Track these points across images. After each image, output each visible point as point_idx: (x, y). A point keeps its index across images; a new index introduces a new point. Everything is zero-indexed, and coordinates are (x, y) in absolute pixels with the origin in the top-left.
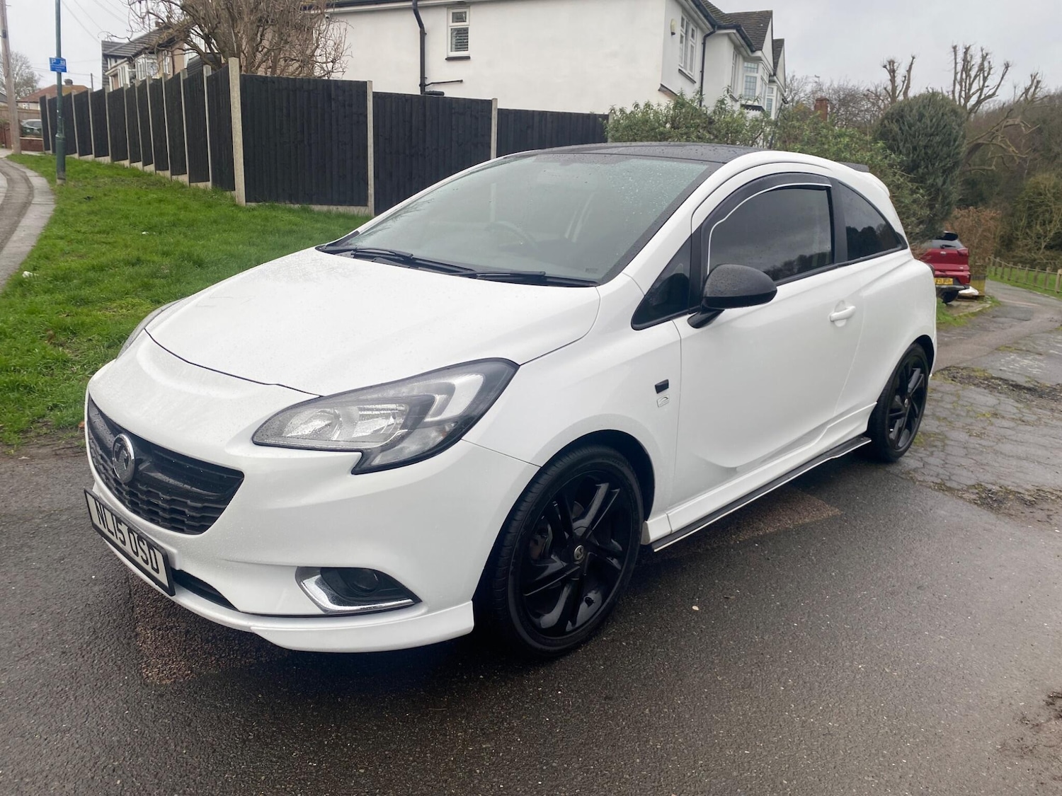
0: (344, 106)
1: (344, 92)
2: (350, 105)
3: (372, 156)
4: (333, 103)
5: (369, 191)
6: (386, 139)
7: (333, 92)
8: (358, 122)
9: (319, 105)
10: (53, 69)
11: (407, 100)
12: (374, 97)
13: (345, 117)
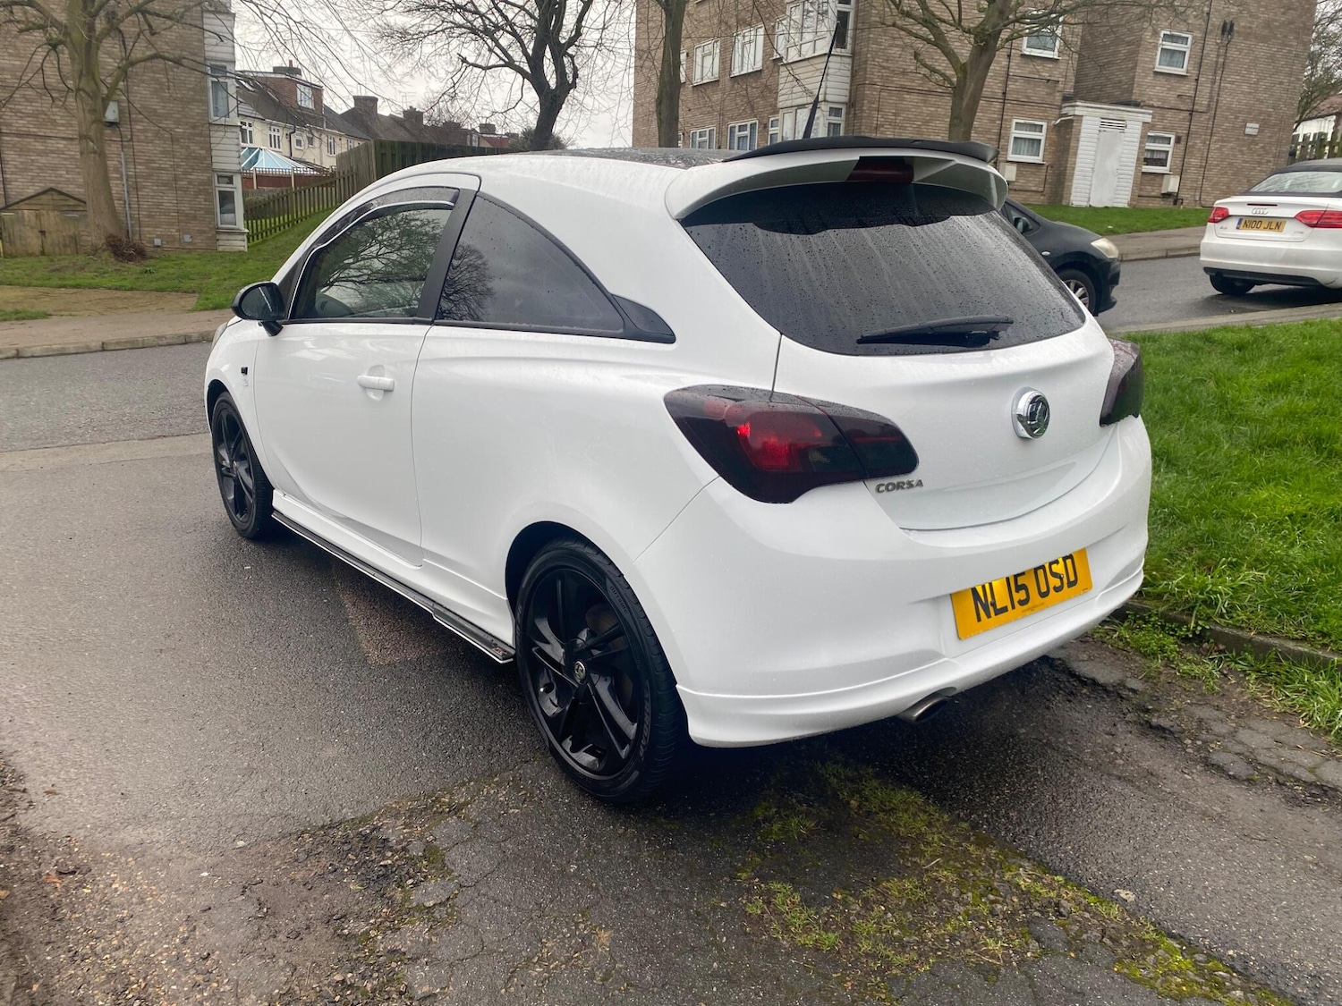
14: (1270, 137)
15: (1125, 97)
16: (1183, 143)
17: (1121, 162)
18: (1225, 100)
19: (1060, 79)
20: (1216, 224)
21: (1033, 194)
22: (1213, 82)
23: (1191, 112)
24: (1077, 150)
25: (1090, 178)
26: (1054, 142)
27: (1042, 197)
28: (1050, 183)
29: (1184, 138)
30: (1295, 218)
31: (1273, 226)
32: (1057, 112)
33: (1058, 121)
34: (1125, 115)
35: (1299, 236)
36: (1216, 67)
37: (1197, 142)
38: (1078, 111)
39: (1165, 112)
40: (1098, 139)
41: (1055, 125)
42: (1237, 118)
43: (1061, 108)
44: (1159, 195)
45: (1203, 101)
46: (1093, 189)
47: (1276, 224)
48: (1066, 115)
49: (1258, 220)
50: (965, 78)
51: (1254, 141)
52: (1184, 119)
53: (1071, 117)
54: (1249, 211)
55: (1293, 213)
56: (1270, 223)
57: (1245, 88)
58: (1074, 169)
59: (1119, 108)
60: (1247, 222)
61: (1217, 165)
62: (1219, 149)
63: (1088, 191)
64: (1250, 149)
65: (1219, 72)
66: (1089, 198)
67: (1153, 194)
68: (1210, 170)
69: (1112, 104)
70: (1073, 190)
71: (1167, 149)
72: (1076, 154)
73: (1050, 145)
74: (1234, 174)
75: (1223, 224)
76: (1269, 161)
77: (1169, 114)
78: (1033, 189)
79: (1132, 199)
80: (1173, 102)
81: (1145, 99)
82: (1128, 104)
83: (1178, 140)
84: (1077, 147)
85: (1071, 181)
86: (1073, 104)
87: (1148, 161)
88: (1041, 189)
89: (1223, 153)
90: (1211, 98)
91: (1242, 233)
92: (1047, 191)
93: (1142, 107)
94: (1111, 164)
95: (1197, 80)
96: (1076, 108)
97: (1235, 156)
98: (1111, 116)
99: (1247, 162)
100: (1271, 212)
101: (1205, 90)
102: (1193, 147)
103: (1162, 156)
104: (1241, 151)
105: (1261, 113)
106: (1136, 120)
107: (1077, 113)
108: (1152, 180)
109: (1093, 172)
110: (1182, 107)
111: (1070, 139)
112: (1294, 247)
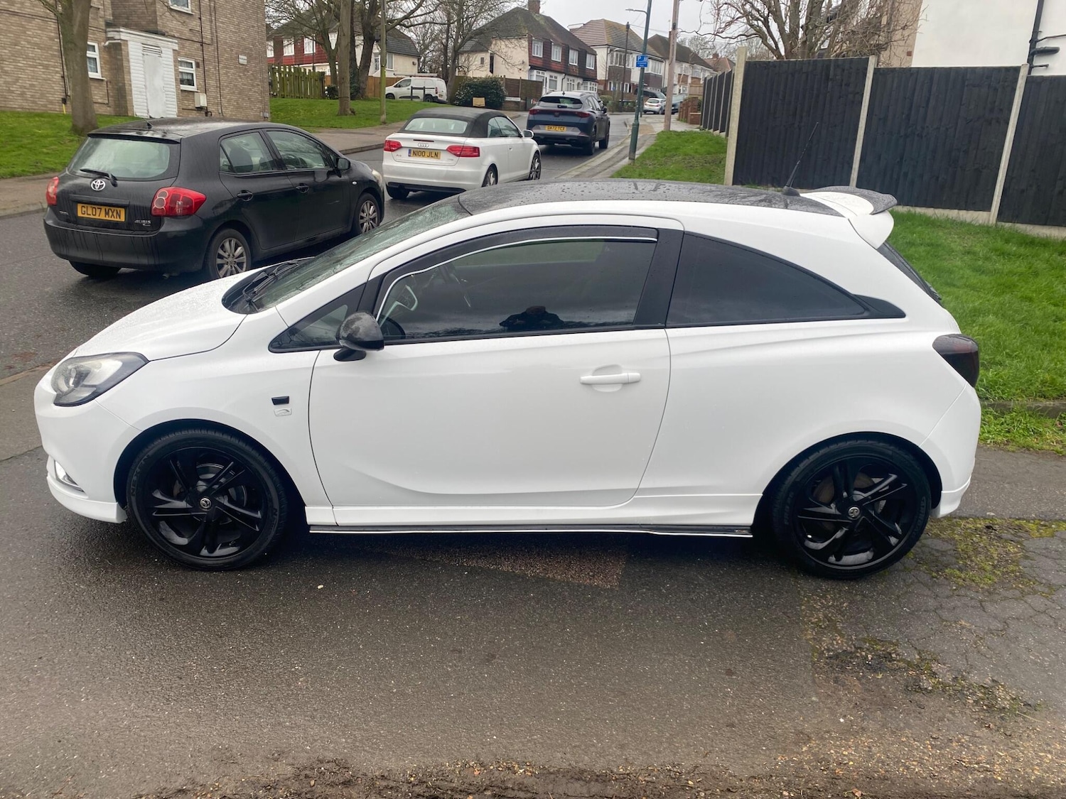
0: (841, 86)
1: (843, 70)
2: (848, 85)
3: (862, 137)
4: (830, 83)
5: (852, 175)
6: (880, 119)
7: (832, 73)
8: (853, 102)
9: (816, 86)
10: (638, 66)
11: (912, 74)
12: (874, 73)
13: (840, 97)
14: (255, 67)
15: (152, 27)
16: (201, 67)
17: (164, 81)
18: (222, 36)
19: (100, 7)
20: (393, 153)
21: (100, 105)
22: (211, 22)
23: (202, 44)
24: (129, 69)
25: (144, 94)
26: (108, 61)
27: (108, 108)
28: (112, 97)
29: (201, 64)
30: (447, 150)
31: (433, 155)
32: (103, 35)
33: (107, 43)
34: (160, 43)
35: (450, 162)
36: (210, 10)
37: (210, 68)
38: (123, 36)
39: (184, 42)
40: (144, 61)
41: (105, 47)
42: (232, 50)
43: (106, 32)
44: (194, 108)
45: (207, 36)
46: (149, 103)
47: (435, 154)
48: (113, 38)
49: (422, 150)
50: (71, 7)
51: (246, 69)
52: (197, 49)
53: (119, 41)
54: (416, 145)
55: (445, 147)
56: (431, 153)
57: (232, 28)
58: (130, 85)
59: (153, 36)
60: (414, 152)
61: (227, 86)
62: (226, 74)
63: (146, 104)
64: (245, 75)
65: (213, 14)
66: (148, 110)
67: (190, 107)
68: (223, 90)
69: (142, 31)
70: (134, 103)
71: (192, 72)
72: (129, 73)
73: (105, 63)
74: (239, 94)
75: (398, 152)
76: (258, 85)
77: (187, 43)
78: (100, 101)
79: (179, 112)
80: (187, 35)
81: (168, 30)
82: (156, 33)
83: (198, 65)
84: (129, 66)
85: (131, 95)
86: (117, 29)
87: (182, 82)
88: (106, 102)
89: (228, 77)
90: (212, 33)
91: (412, 159)
92: (112, 103)
93: (167, 37)
94: (158, 83)
95: (200, 19)
96: (121, 33)
97: (236, 79)
98: (149, 43)
99: (245, 85)
100: (430, 146)
101: (207, 26)
102: (208, 71)
103: (190, 77)
104: (240, 76)
105: (246, 49)
106: (168, 47)
107: (123, 38)
108: (186, 96)
109: (146, 88)
110: (194, 39)
111: (122, 60)
112: (450, 169)
